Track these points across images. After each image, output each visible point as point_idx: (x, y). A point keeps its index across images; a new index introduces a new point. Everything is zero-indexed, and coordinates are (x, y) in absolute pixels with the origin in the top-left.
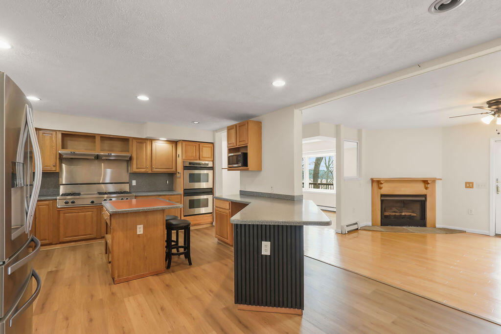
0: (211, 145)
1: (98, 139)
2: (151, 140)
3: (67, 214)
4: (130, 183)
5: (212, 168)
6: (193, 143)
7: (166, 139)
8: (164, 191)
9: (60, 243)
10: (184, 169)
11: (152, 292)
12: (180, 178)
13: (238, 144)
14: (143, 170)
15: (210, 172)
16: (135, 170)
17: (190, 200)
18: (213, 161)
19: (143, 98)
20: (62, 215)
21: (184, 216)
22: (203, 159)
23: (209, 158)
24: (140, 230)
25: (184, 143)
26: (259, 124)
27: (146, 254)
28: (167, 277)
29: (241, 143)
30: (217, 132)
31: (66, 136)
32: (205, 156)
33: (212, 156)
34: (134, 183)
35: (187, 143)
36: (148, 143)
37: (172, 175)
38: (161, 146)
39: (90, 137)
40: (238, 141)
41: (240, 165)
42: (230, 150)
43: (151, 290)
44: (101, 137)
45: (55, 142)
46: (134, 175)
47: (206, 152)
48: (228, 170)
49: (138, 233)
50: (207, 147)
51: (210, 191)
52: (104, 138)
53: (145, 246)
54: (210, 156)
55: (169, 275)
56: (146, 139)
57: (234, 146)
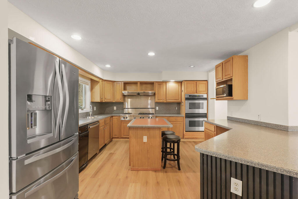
0: (206, 82)
1: (139, 84)
2: (166, 82)
3: (125, 124)
4: (155, 108)
5: (206, 99)
6: (192, 82)
7: (174, 81)
8: (174, 114)
9: (122, 138)
10: (186, 100)
11: (147, 184)
12: (183, 105)
13: (224, 78)
14: (161, 101)
15: (205, 102)
16: (157, 101)
17: (190, 121)
18: (207, 94)
19: (151, 54)
20: (122, 124)
21: (186, 131)
22: (199, 92)
23: (204, 91)
24: (145, 139)
25: (185, 82)
26: (246, 58)
27: (148, 156)
28: (161, 175)
29: (227, 77)
30: (210, 72)
31: (126, 84)
32: (201, 90)
33: (207, 90)
34: (157, 108)
35: (187, 82)
36: (164, 84)
37: (179, 104)
38: (172, 86)
39: (135, 83)
40: (224, 75)
41: (225, 95)
42: (218, 84)
43: (147, 183)
44: (140, 83)
45: (121, 87)
46: (157, 104)
47: (201, 87)
48: (217, 100)
49: (144, 141)
50: (202, 84)
51: (205, 116)
52: (142, 83)
53: (148, 151)
54: (205, 90)
55: (163, 174)
56: (163, 82)
57: (220, 80)
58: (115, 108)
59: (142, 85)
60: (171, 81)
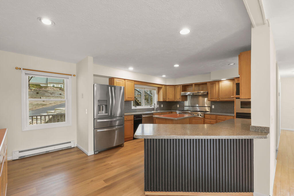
2: (219, 81)
4: (211, 107)
7: (227, 79)
10: (236, 98)
34: (213, 107)
36: (217, 83)
37: (232, 102)
45: (180, 89)
58: (178, 106)
59: (199, 86)
60: (222, 80)
